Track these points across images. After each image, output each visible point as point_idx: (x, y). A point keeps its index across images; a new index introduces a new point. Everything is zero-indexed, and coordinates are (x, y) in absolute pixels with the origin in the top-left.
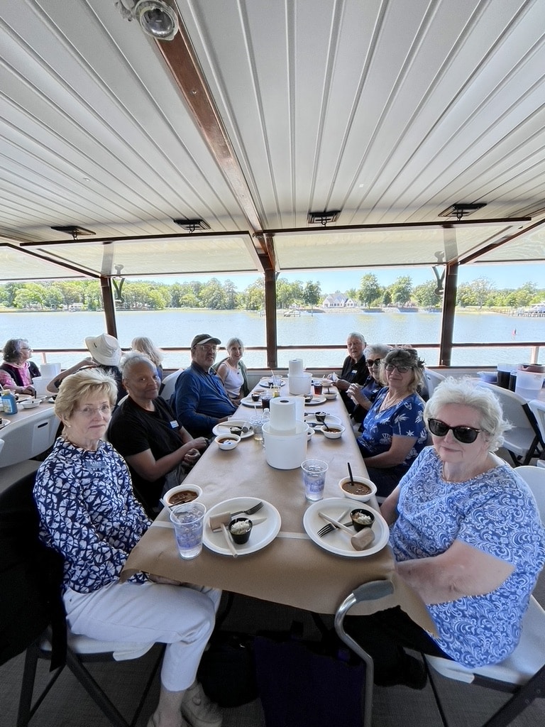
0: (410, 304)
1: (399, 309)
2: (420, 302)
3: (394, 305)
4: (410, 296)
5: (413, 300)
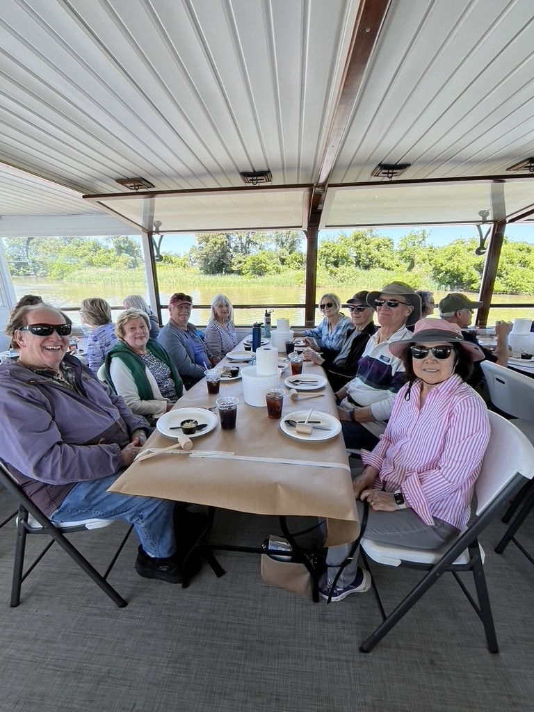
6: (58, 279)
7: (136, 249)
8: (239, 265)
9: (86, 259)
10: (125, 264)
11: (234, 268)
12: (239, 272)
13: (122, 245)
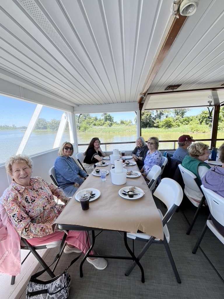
6: (84, 131)
7: (112, 119)
8: (157, 124)
9: (93, 123)
10: (108, 125)
11: (155, 125)
12: (157, 127)
13: (108, 118)
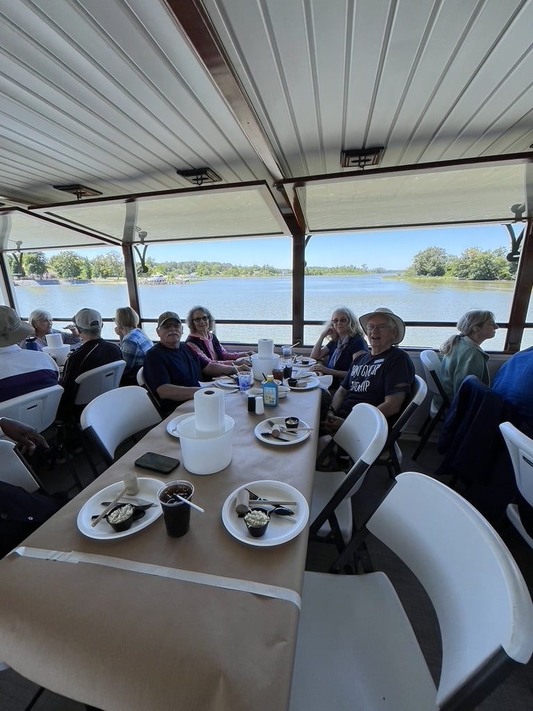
0: (49, 276)
1: (37, 281)
2: (61, 274)
3: (29, 277)
4: (47, 267)
5: (51, 272)
